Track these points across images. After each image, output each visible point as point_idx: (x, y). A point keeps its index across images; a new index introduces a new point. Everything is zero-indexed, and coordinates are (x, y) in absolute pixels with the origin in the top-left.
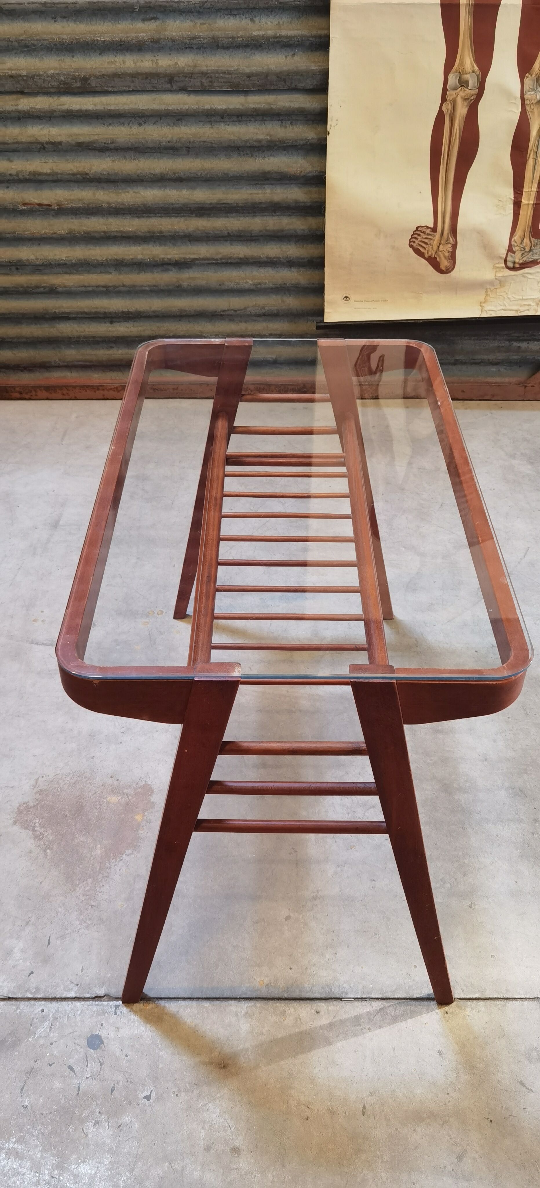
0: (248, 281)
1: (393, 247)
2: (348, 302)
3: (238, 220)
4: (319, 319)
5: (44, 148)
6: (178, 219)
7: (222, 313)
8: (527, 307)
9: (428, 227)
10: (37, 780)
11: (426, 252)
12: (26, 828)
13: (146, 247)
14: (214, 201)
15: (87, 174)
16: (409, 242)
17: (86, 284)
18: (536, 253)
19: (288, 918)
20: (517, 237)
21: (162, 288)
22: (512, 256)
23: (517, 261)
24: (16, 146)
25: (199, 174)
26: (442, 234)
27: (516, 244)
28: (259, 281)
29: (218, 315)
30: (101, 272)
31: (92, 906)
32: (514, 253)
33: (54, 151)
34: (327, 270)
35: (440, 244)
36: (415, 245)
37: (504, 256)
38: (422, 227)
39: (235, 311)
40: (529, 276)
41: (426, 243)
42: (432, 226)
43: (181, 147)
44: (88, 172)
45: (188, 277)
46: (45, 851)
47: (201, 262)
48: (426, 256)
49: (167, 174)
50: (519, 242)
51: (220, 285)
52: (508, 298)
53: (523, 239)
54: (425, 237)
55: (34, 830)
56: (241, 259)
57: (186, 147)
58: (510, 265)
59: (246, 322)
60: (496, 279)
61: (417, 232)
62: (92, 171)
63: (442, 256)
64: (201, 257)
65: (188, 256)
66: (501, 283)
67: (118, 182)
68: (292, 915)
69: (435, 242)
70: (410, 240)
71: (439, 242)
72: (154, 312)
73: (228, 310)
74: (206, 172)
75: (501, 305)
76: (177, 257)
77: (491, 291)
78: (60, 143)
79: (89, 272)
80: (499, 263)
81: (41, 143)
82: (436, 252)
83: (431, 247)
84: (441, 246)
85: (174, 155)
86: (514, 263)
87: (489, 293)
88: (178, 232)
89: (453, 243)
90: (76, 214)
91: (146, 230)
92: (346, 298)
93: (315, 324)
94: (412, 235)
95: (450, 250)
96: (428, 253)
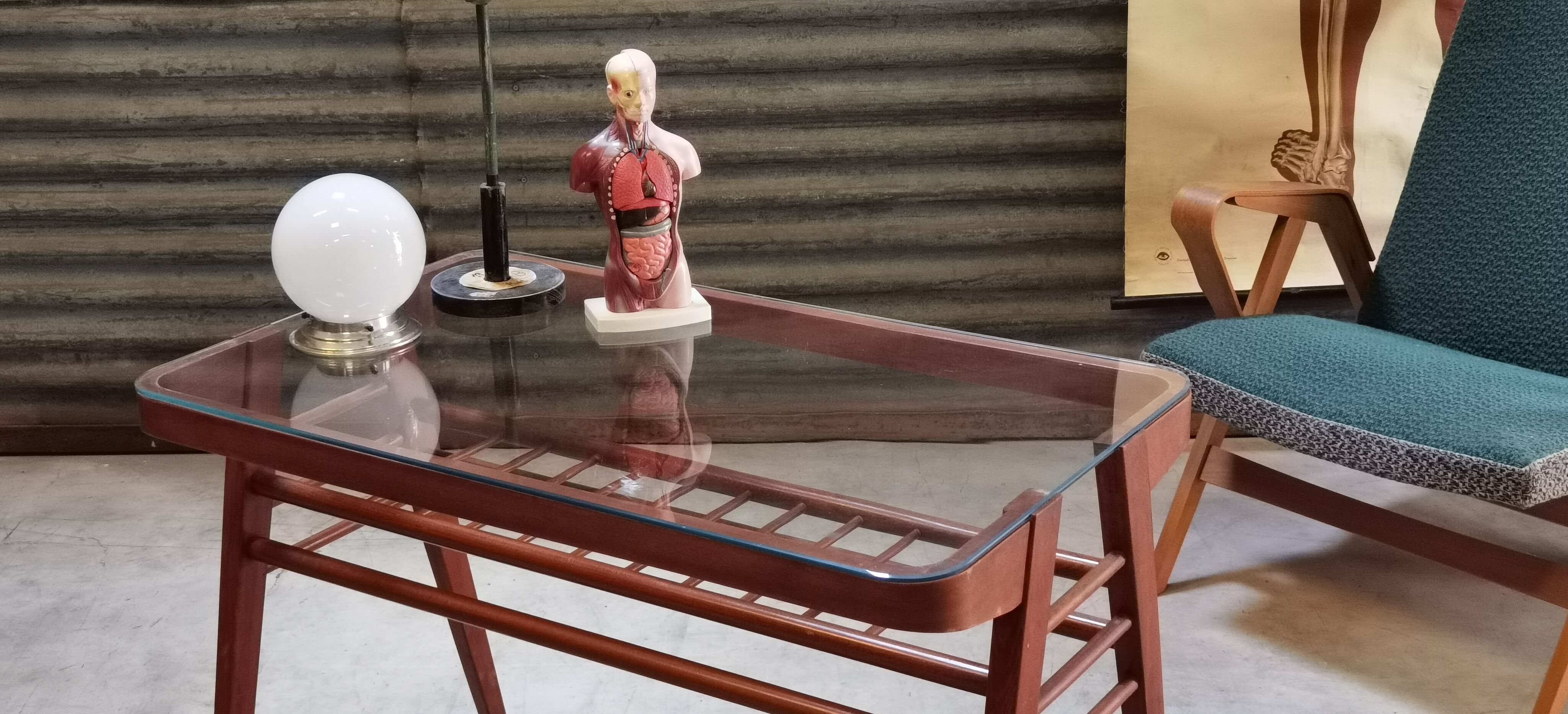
0: (989, 230)
1: (1244, 168)
2: (1165, 261)
3: (975, 129)
4: (1116, 291)
5: (658, 23)
6: (871, 131)
7: (942, 287)
9: (1303, 133)
11: (1300, 173)
13: (814, 177)
14: (936, 99)
15: (725, 61)
16: (1271, 158)
17: (709, 240)
21: (838, 245)
24: (613, 20)
25: (913, 56)
26: (1328, 143)
28: (1009, 230)
29: (933, 290)
30: (734, 221)
33: (675, 26)
34: (1129, 208)
35: (1325, 160)
36: (1281, 162)
38: (1292, 131)
39: (965, 282)
41: (1301, 159)
42: (1309, 129)
43: (885, 16)
44: (728, 57)
45: (882, 226)
47: (908, 199)
48: (1302, 179)
49: (859, 58)
51: (940, 238)
54: (1298, 148)
56: (977, 192)
57: (893, 16)
59: (982, 301)
61: (1285, 141)
62: (734, 57)
63: (1330, 180)
64: (909, 191)
65: (886, 191)
67: (775, 73)
69: (1317, 156)
70: (1273, 153)
71: (1323, 156)
72: (823, 286)
73: (953, 281)
74: (924, 54)
76: (867, 193)
78: (685, 14)
79: (714, 221)
81: (655, 16)
82: (1319, 173)
83: (1309, 164)
84: (1327, 163)
85: (872, 28)
88: (871, 151)
89: (1347, 157)
90: (700, 126)
91: (818, 148)
92: (1163, 255)
93: (1108, 302)
94: (1276, 146)
95: (1344, 168)
96: (1305, 175)
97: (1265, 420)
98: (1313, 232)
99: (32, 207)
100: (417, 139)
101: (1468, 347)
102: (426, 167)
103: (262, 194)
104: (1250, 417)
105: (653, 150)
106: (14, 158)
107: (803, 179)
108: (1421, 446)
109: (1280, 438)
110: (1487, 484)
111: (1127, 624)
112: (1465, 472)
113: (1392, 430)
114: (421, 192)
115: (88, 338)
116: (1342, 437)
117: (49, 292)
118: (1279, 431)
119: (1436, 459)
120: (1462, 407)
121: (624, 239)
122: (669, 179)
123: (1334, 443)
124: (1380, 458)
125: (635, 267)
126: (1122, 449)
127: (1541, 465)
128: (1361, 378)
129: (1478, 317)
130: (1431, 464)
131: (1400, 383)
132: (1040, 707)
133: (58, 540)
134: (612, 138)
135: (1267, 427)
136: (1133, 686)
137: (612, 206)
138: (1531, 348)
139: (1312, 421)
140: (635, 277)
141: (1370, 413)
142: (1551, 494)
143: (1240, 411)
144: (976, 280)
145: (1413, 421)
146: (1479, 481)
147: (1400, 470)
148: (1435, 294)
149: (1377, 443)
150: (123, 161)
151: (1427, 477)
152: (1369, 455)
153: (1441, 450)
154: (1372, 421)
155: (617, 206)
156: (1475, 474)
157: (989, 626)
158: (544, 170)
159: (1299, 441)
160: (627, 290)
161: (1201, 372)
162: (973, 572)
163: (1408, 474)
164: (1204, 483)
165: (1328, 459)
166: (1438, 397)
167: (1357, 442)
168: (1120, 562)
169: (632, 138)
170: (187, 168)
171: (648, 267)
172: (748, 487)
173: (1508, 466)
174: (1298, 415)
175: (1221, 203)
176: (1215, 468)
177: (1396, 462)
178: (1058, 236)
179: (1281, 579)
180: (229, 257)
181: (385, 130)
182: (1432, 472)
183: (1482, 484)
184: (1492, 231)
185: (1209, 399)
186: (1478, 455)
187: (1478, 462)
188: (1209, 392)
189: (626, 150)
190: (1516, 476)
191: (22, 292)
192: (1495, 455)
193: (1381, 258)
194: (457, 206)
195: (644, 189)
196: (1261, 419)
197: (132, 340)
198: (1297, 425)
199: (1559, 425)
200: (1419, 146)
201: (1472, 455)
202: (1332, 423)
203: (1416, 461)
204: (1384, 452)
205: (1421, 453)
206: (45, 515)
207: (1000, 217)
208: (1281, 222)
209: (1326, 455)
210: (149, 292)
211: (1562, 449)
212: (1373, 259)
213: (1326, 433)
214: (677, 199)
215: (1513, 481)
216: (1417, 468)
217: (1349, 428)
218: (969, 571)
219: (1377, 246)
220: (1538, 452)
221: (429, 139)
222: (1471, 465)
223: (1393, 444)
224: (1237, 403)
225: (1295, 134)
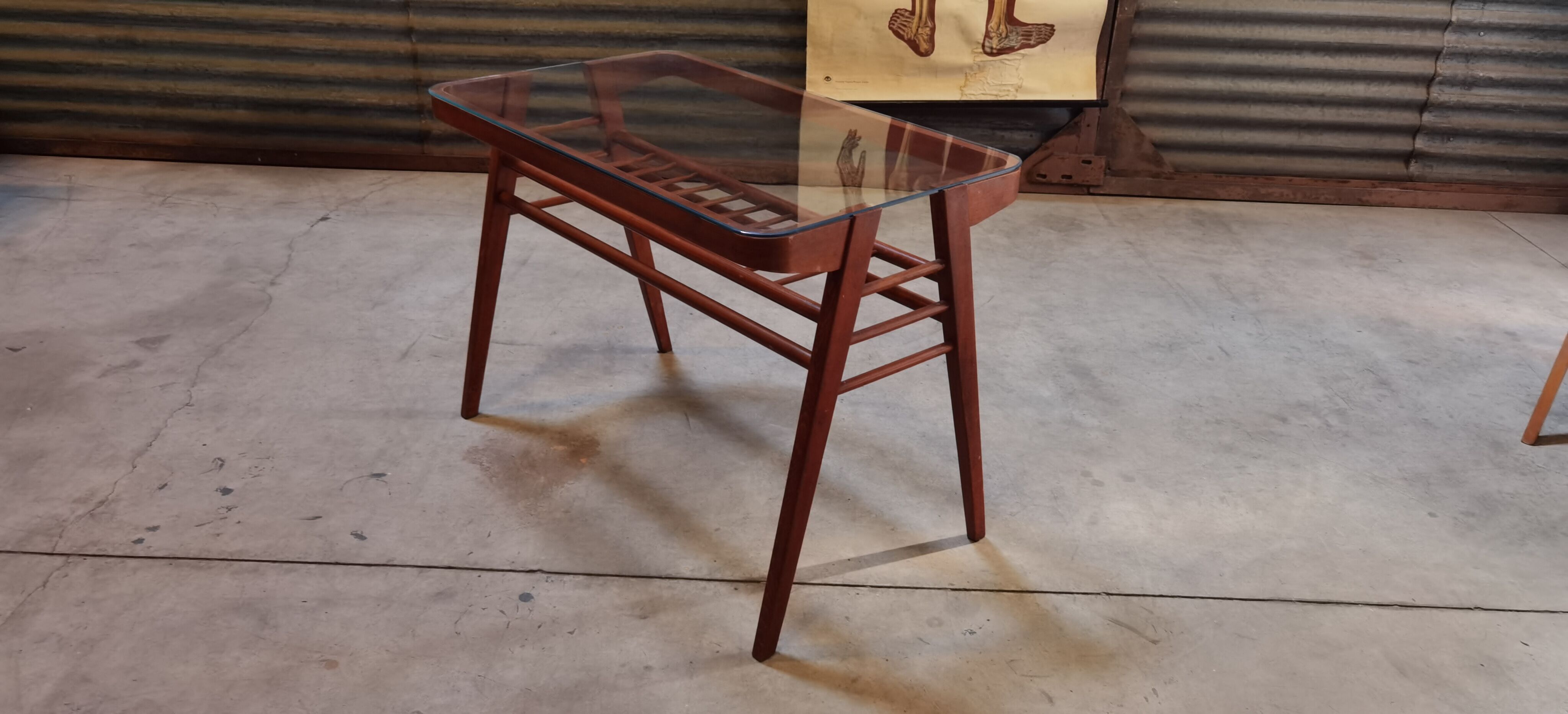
0: (732, 59)
1: (873, 29)
2: (829, 82)
8: (1006, 93)
9: (906, 11)
11: (905, 35)
12: (474, 463)
13: (632, 22)
16: (888, 24)
18: (1013, 40)
20: (993, 24)
22: (989, 42)
23: (994, 46)
26: (920, 17)
27: (992, 31)
28: (742, 60)
31: (532, 515)
32: (991, 38)
34: (809, 50)
35: (919, 27)
36: (894, 27)
37: (982, 41)
38: (901, 10)
40: (1007, 62)
41: (905, 26)
42: (910, 9)
46: (491, 478)
47: (685, 38)
48: (906, 38)
50: (995, 27)
52: (988, 83)
53: (1000, 26)
54: (904, 19)
55: (481, 464)
56: (724, 36)
58: (988, 50)
60: (974, 63)
61: (897, 15)
63: (921, 39)
64: (686, 33)
65: (673, 32)
66: (981, 68)
69: (914, 25)
70: (890, 22)
71: (917, 25)
75: (980, 90)
76: (662, 32)
77: (971, 76)
80: (977, 48)
82: (915, 35)
83: (910, 29)
84: (920, 30)
86: (992, 48)
87: (969, 77)
89: (931, 27)
92: (827, 78)
94: (891, 18)
95: (929, 33)
96: (907, 35)
102: (411, 4)
103: (317, 15)
107: (626, 23)
114: (408, 18)
115: (219, 94)
117: (195, 65)
158: (479, 10)
178: (770, 65)
191: (180, 65)
194: (428, 28)
206: (191, 191)
207: (738, 52)
210: (254, 69)
225: (902, 11)
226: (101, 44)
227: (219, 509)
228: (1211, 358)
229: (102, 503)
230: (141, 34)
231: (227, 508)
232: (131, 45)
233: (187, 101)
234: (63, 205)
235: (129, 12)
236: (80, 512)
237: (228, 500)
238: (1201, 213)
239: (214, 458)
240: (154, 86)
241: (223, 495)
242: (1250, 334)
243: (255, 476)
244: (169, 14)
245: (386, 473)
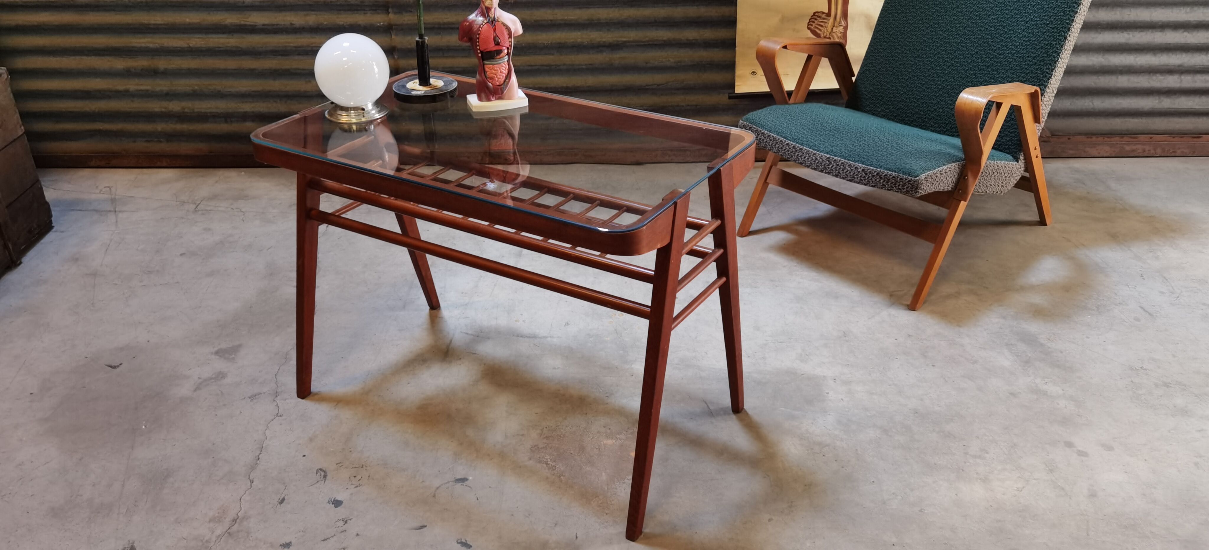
0: (670, 59)
1: (794, 30)
2: (755, 76)
3: (663, 10)
4: (730, 91)
6: (613, 9)
7: (647, 87)
9: (823, 13)
10: (542, 430)
11: (821, 33)
12: (540, 462)
13: (585, 32)
16: (807, 25)
19: (770, 520)
21: (596, 67)
26: (835, 18)
28: (680, 59)
29: (643, 89)
30: (546, 54)
31: (606, 514)
34: (738, 49)
35: (834, 26)
36: (812, 27)
38: (818, 12)
39: (658, 85)
41: (822, 26)
42: (826, 11)
45: (618, 57)
46: (560, 477)
47: (630, 44)
48: (822, 36)
51: (646, 63)
54: (821, 20)
55: (547, 464)
56: (664, 41)
59: (666, 95)
61: (814, 17)
63: (835, 36)
64: (631, 39)
65: (620, 39)
68: (773, 518)
69: (830, 24)
70: (808, 23)
71: (833, 24)
72: (589, 87)
73: (652, 85)
76: (611, 40)
82: (830, 34)
83: (826, 29)
84: (834, 28)
88: (613, 20)
89: (844, 25)
90: (521, 8)
91: (586, 18)
92: (754, 73)
93: (727, 96)
94: (810, 19)
95: (842, 31)
96: (823, 34)
97: (796, 154)
98: (825, 63)
99: (198, 45)
100: (388, 13)
101: (897, 119)
102: (394, 27)
103: (313, 40)
104: (789, 152)
105: (499, 21)
106: (188, 20)
107: (579, 33)
108: (869, 167)
109: (803, 163)
110: (899, 185)
111: (721, 251)
112: (889, 180)
113: (856, 159)
114: (391, 40)
115: (230, 111)
116: (832, 163)
117: (210, 88)
118: (803, 160)
119: (876, 174)
120: (889, 149)
121: (486, 66)
122: (507, 36)
123: (828, 165)
124: (850, 173)
125: (491, 79)
126: (720, 169)
127: (924, 177)
128: (843, 134)
129: (902, 105)
130: (874, 176)
131: (861, 137)
132: (678, 289)
133: (220, 209)
134: (479, 15)
135: (797, 157)
136: (724, 279)
137: (479, 49)
138: (926, 120)
139: (819, 155)
140: (490, 84)
141: (846, 151)
142: (929, 190)
143: (784, 150)
144: (663, 84)
145: (866, 155)
146: (895, 184)
147: (859, 179)
148: (882, 93)
149: (849, 165)
150: (243, 23)
151: (871, 182)
152: (845, 171)
153: (878, 169)
154: (847, 155)
155: (482, 50)
156: (893, 181)
157: (654, 252)
159: (812, 164)
160: (487, 91)
161: (767, 131)
162: (646, 228)
163: (862, 180)
164: (768, 184)
165: (826, 173)
166: (879, 144)
167: (839, 165)
168: (719, 222)
169: (488, 16)
170: (275, 27)
171: (497, 79)
172: (546, 187)
173: (909, 177)
174: (812, 152)
175: (780, 49)
176: (774, 176)
177: (857, 175)
178: (704, 63)
179: (803, 229)
180: (299, 71)
181: (373, 8)
182: (874, 179)
183: (897, 186)
184: (911, 63)
185: (771, 144)
186: (895, 172)
187: (895, 175)
188: (771, 140)
189: (486, 21)
190: (913, 182)
191: (196, 88)
192: (903, 172)
193: (857, 75)
194: (409, 47)
195: (495, 41)
196: (795, 153)
197: (253, 112)
198: (812, 156)
199: (935, 158)
200: (879, 20)
201: (893, 172)
202: (828, 156)
203: (866, 174)
204: (852, 170)
205: (869, 171)
206: (214, 197)
207: (675, 53)
208: (809, 58)
209: (824, 171)
210: (260, 88)
211: (935, 169)
212: (854, 76)
213: (825, 161)
214: (511, 46)
215: (911, 185)
216: (867, 178)
217: (836, 158)
218: (644, 228)
219: (856, 69)
220: (923, 170)
221: (395, 13)
222: (891, 176)
223: (856, 166)
224: (783, 146)
225: (819, 14)
226: (128, 73)
227: (337, 521)
228: (1137, 320)
229: (235, 521)
230: (162, 63)
231: (343, 521)
232: (154, 73)
233: (203, 117)
234: (112, 217)
235: (151, 45)
236: (219, 532)
237: (341, 512)
238: (1077, 171)
239: (317, 469)
240: (175, 106)
241: (336, 507)
242: (1162, 293)
243: (357, 487)
244: (186, 46)
245: (467, 478)
